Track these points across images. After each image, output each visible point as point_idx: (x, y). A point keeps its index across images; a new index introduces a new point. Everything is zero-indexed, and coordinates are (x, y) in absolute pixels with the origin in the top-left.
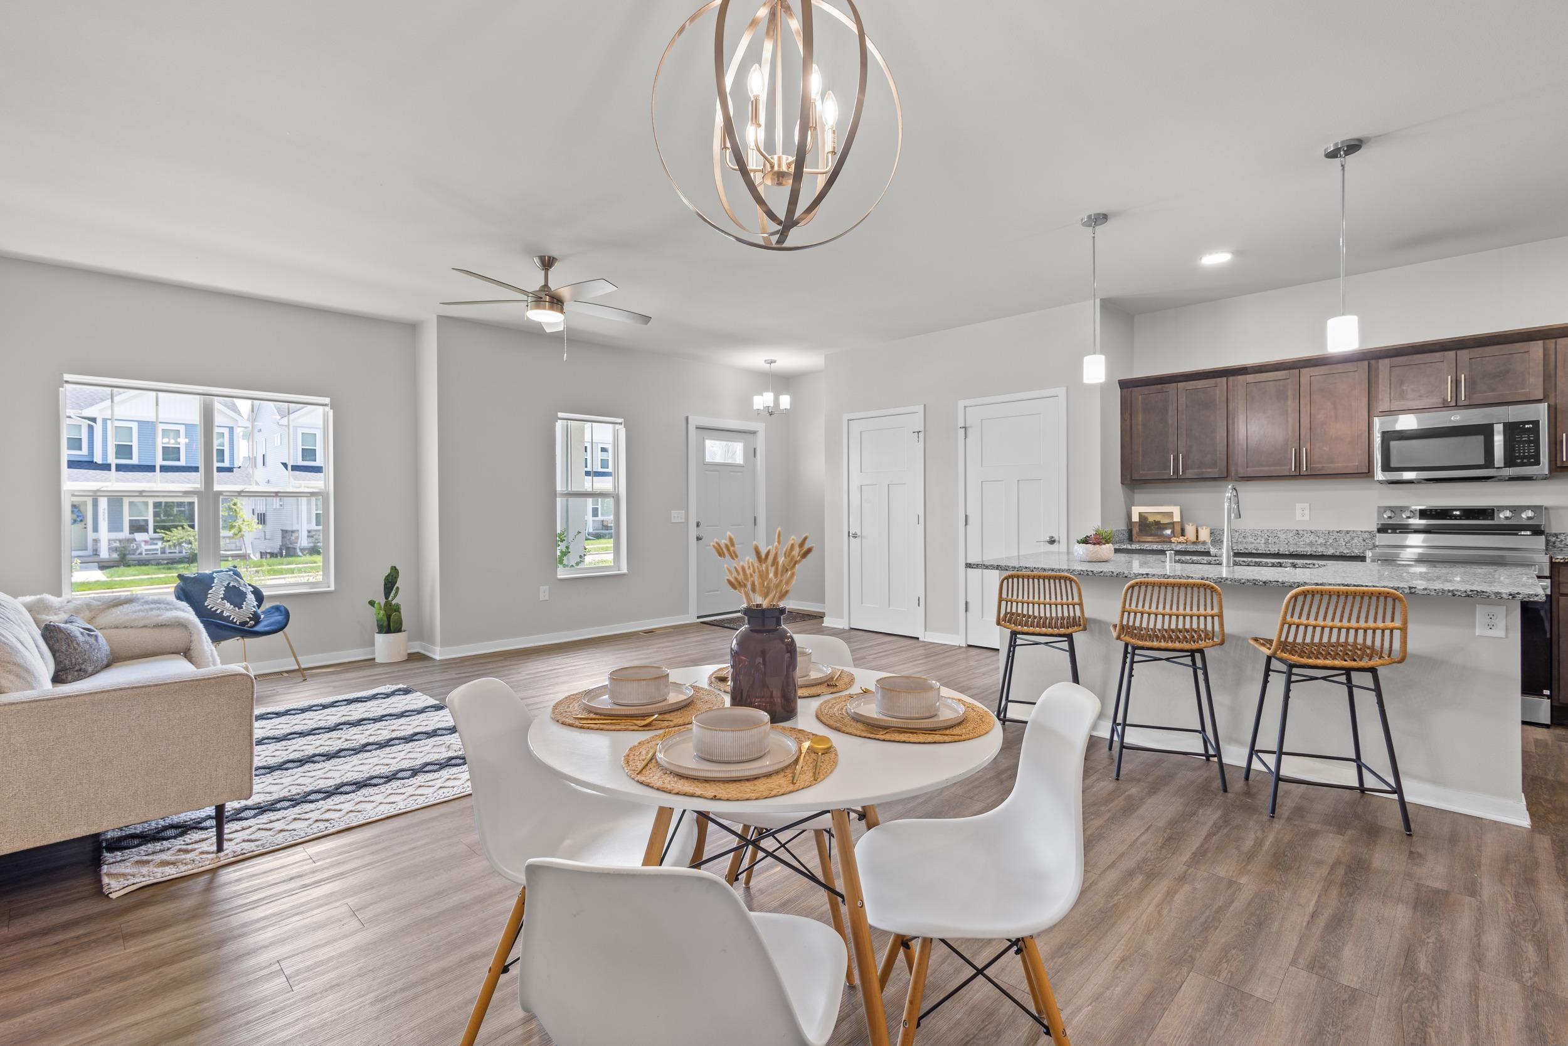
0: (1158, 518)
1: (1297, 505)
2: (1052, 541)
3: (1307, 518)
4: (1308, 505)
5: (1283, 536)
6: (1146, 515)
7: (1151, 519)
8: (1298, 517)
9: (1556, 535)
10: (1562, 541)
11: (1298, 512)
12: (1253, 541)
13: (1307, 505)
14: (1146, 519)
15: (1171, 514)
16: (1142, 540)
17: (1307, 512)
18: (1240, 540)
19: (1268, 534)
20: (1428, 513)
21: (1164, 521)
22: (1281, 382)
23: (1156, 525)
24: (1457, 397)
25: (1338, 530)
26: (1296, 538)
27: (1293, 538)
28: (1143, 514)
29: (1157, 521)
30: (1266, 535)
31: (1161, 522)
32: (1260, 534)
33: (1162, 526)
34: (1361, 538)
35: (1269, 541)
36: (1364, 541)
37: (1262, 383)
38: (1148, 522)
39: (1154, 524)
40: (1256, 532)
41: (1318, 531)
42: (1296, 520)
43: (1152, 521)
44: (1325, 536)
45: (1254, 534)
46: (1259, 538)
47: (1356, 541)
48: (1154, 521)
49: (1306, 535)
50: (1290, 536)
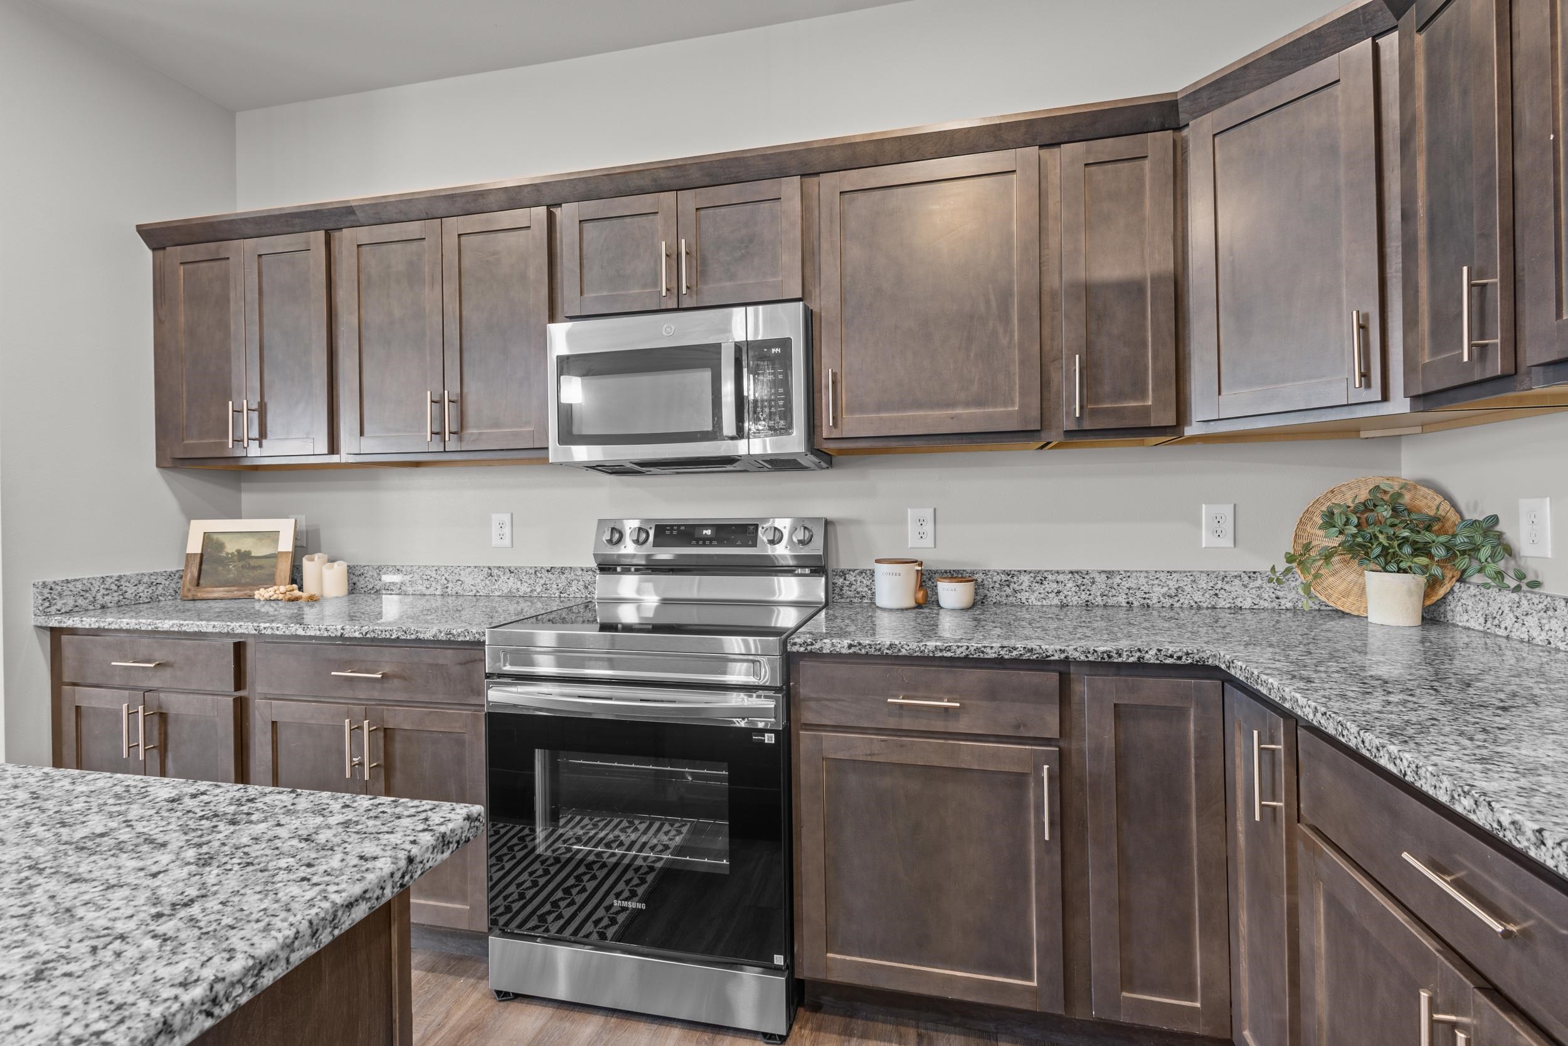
0: (246, 545)
3: (505, 541)
4: (510, 516)
6: (222, 538)
7: (231, 547)
8: (493, 540)
9: (843, 574)
10: (851, 584)
12: (424, 590)
13: (507, 517)
14: (220, 546)
15: (274, 536)
16: (200, 595)
17: (508, 529)
19: (446, 575)
20: (668, 532)
21: (259, 550)
22: (414, 246)
23: (239, 560)
24: (675, 290)
25: (548, 566)
26: (488, 582)
27: (483, 583)
28: (215, 537)
29: (243, 550)
30: (443, 578)
31: (253, 554)
32: (434, 575)
33: (252, 562)
34: (581, 583)
35: (449, 590)
36: (586, 587)
37: (384, 247)
38: (224, 554)
39: (236, 558)
40: (428, 572)
41: (520, 568)
42: (494, 544)
43: (234, 551)
44: (530, 578)
45: (425, 577)
46: (434, 584)
47: (574, 588)
48: (239, 551)
49: (502, 577)
50: (479, 581)
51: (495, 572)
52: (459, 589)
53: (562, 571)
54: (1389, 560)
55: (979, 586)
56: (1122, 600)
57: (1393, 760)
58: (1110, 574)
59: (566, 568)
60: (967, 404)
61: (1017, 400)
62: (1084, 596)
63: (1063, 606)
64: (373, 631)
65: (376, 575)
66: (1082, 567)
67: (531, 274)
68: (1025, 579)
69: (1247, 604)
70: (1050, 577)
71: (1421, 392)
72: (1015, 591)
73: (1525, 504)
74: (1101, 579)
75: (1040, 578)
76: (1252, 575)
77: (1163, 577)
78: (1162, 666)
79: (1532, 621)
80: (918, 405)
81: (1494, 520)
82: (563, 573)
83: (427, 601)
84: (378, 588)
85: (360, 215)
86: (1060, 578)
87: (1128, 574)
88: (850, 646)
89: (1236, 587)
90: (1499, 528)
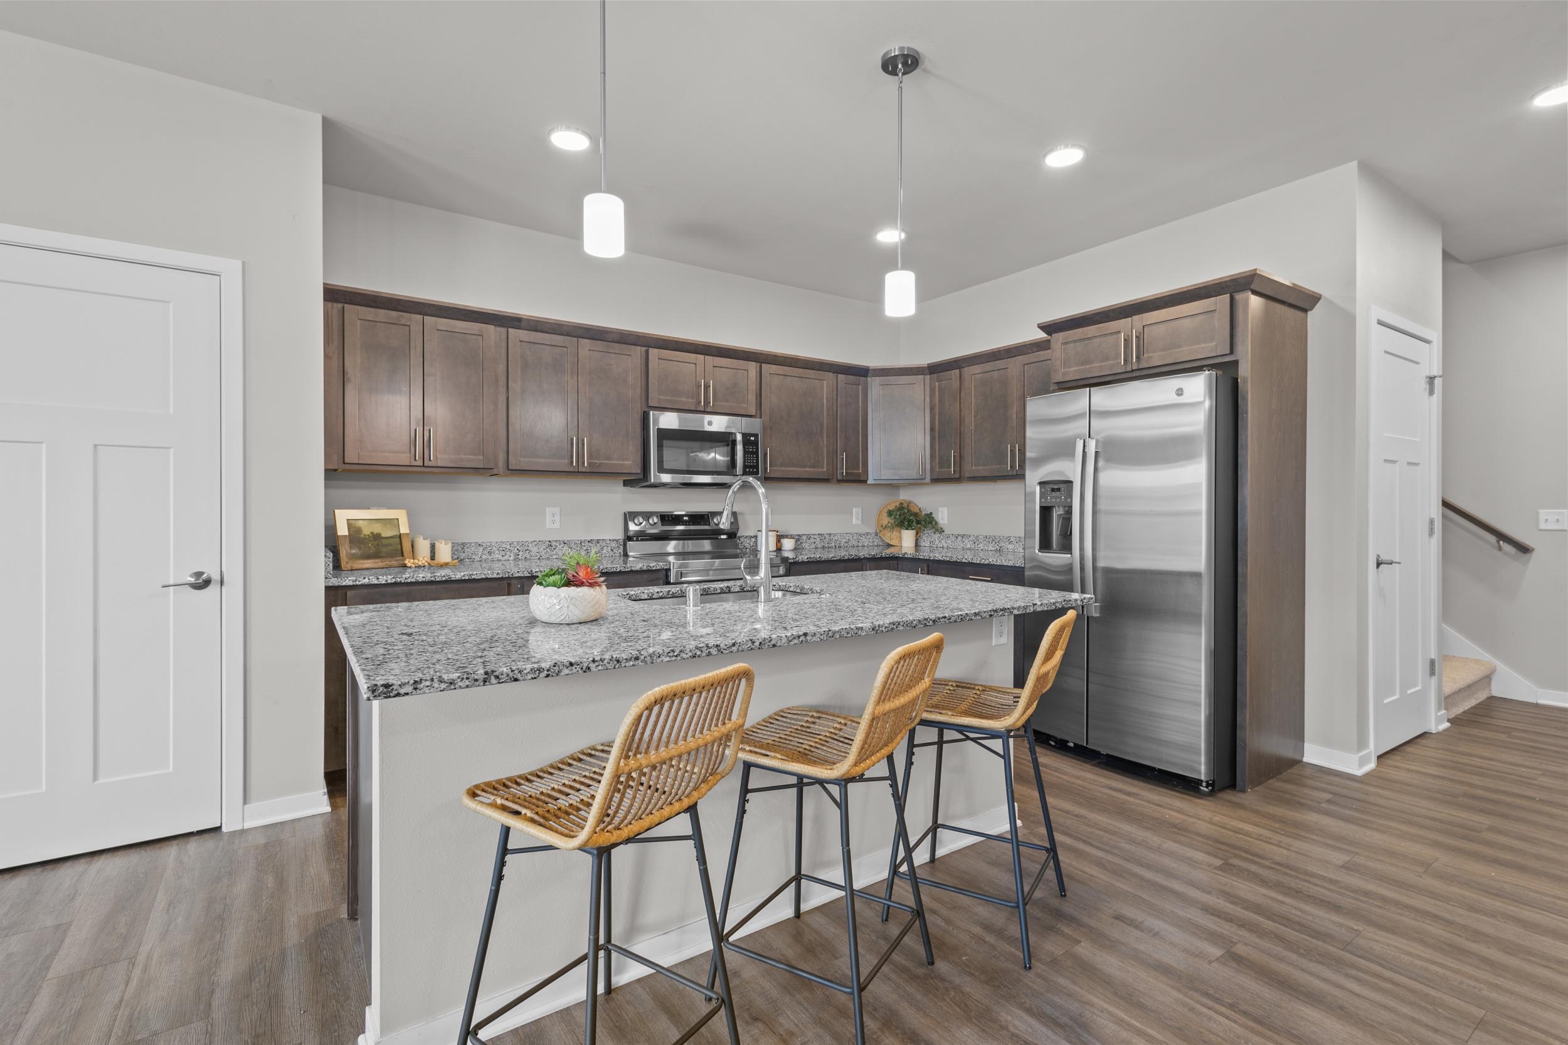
0: (377, 529)
1: (547, 509)
2: (202, 584)
3: (557, 525)
4: (559, 509)
5: (534, 550)
6: (359, 524)
7: (367, 531)
8: (549, 525)
9: (739, 538)
10: (742, 543)
11: (548, 518)
12: (500, 557)
13: (557, 510)
14: (359, 530)
15: (394, 523)
16: (356, 566)
17: (557, 518)
18: (484, 557)
19: (518, 547)
20: (667, 519)
21: (387, 533)
22: (558, 350)
23: (375, 540)
24: (707, 402)
25: (589, 539)
26: (548, 550)
27: (545, 551)
28: (353, 522)
29: (375, 533)
30: (516, 549)
31: (383, 536)
32: (509, 547)
33: (384, 541)
34: (609, 548)
35: (520, 556)
36: (612, 550)
37: (537, 346)
38: (363, 536)
39: (372, 539)
40: (504, 546)
41: (571, 541)
42: (547, 527)
43: (369, 533)
44: (577, 546)
45: (501, 549)
46: (508, 553)
47: (605, 551)
48: (372, 533)
49: (559, 547)
50: (542, 549)
51: (554, 544)
52: (527, 555)
53: (598, 541)
54: (909, 527)
55: (797, 540)
56: (833, 545)
57: (966, 559)
58: (830, 535)
59: (600, 540)
60: (810, 467)
61: (825, 467)
62: (822, 544)
63: (816, 548)
64: (606, 568)
65: (460, 549)
66: (822, 533)
67: (630, 380)
68: (804, 537)
69: (866, 545)
70: (812, 537)
71: (936, 478)
72: (801, 543)
73: (940, 509)
74: (827, 537)
75: (809, 537)
76: (867, 534)
77: (845, 535)
78: (886, 558)
79: (943, 541)
80: (795, 466)
81: (931, 513)
82: (598, 543)
83: (503, 564)
84: (462, 558)
85: (523, 324)
86: (815, 537)
87: (835, 535)
88: (807, 558)
89: (863, 538)
90: (933, 516)
